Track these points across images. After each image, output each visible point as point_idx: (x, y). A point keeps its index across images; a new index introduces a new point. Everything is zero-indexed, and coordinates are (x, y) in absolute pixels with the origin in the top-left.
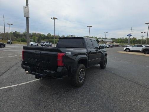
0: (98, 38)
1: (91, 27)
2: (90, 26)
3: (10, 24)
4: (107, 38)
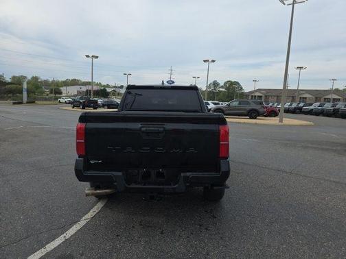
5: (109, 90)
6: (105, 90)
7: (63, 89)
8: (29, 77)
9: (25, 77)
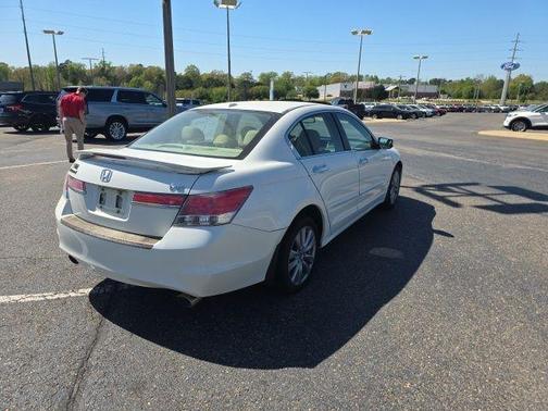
0: (384, 81)
1: (369, 33)
2: (363, 32)
3: (53, 32)
4: (414, 79)
5: (390, 88)
6: (382, 88)
7: (321, 89)
8: (280, 74)
9: (275, 75)
